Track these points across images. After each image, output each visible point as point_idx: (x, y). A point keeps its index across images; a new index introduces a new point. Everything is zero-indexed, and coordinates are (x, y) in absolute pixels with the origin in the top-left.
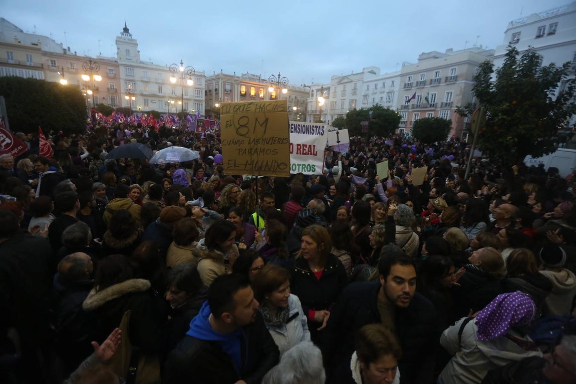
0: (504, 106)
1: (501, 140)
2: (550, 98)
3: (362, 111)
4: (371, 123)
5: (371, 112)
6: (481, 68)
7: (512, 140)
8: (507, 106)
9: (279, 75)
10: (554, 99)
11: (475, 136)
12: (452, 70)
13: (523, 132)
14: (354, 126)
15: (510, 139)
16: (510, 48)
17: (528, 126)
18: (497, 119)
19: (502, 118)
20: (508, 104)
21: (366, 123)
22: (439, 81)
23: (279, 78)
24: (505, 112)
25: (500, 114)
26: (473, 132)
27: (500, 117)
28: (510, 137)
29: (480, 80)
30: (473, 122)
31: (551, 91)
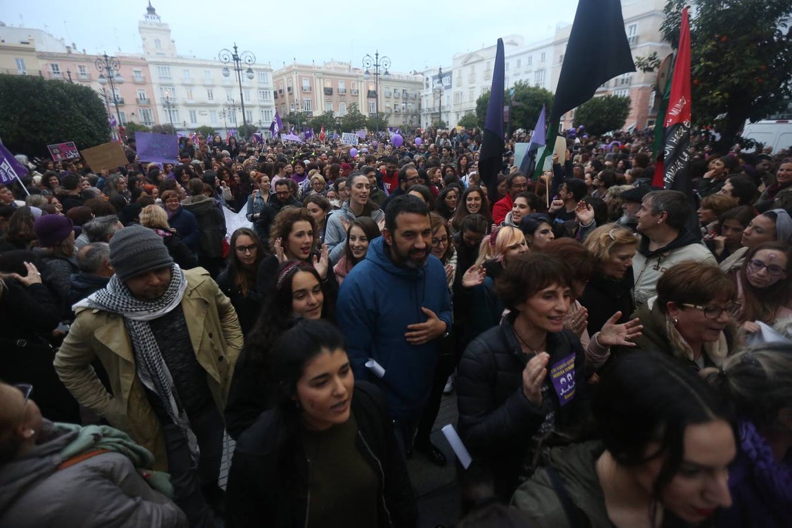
0: (709, 46)
1: (704, 99)
4: (513, 108)
5: (512, 92)
7: (720, 97)
8: (712, 45)
9: (377, 55)
10: (785, 32)
12: (631, 27)
13: (736, 82)
15: (718, 95)
17: (744, 71)
18: (697, 68)
19: (704, 65)
20: (713, 43)
21: (508, 108)
23: (377, 58)
24: (708, 56)
25: (702, 59)
26: (662, 91)
27: (702, 64)
28: (717, 93)
29: (672, 11)
30: (662, 75)
31: (782, 20)
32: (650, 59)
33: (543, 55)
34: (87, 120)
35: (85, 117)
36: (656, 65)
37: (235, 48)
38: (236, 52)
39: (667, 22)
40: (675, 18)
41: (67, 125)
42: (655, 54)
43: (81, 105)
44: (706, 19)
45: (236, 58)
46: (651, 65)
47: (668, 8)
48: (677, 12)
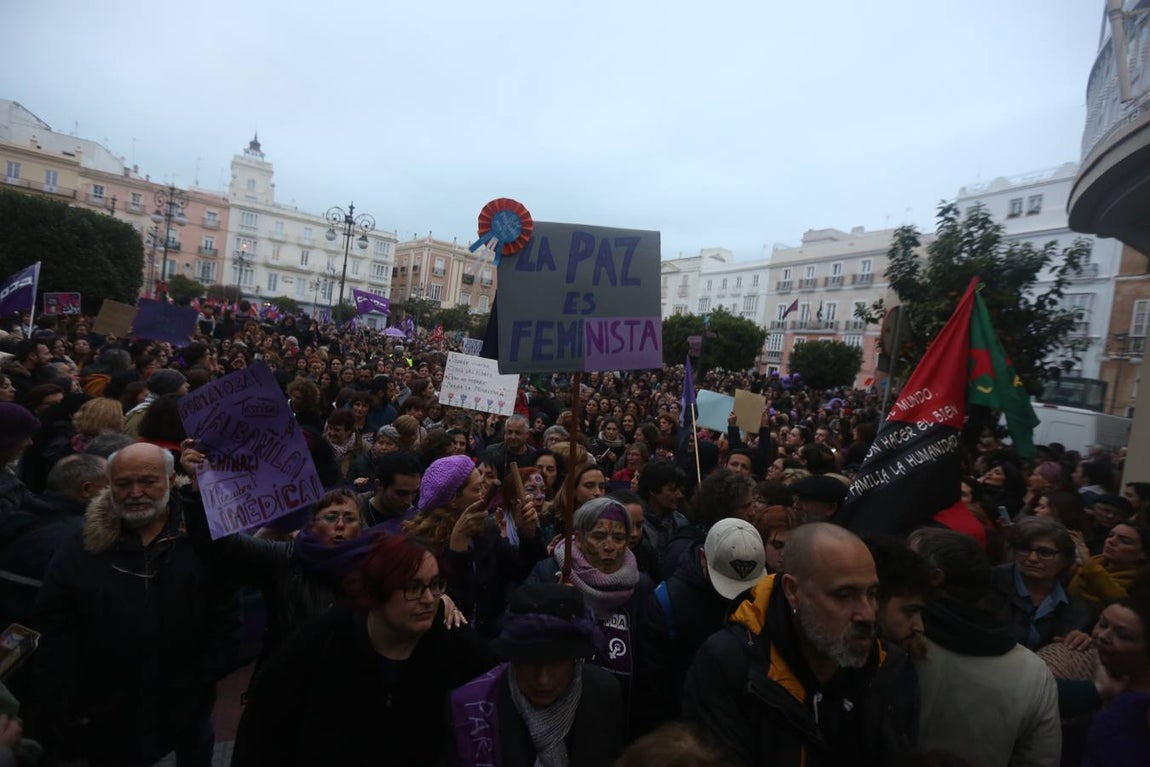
2: (1026, 302)
3: (691, 318)
4: (705, 339)
5: (707, 320)
6: (897, 238)
10: (1033, 301)
11: (893, 357)
12: (864, 263)
14: (675, 345)
16: (944, 205)
20: (948, 301)
21: (698, 339)
22: (841, 281)
25: (934, 318)
26: (888, 348)
27: (935, 323)
29: (897, 257)
30: (885, 330)
31: (1026, 287)
32: (875, 307)
33: (756, 278)
34: (111, 265)
35: (108, 261)
36: (882, 316)
37: (352, 208)
38: (351, 213)
39: (891, 268)
40: (902, 265)
41: (79, 268)
42: (881, 301)
43: (109, 245)
44: (938, 272)
45: (349, 220)
46: (874, 314)
47: (892, 253)
48: (903, 260)
